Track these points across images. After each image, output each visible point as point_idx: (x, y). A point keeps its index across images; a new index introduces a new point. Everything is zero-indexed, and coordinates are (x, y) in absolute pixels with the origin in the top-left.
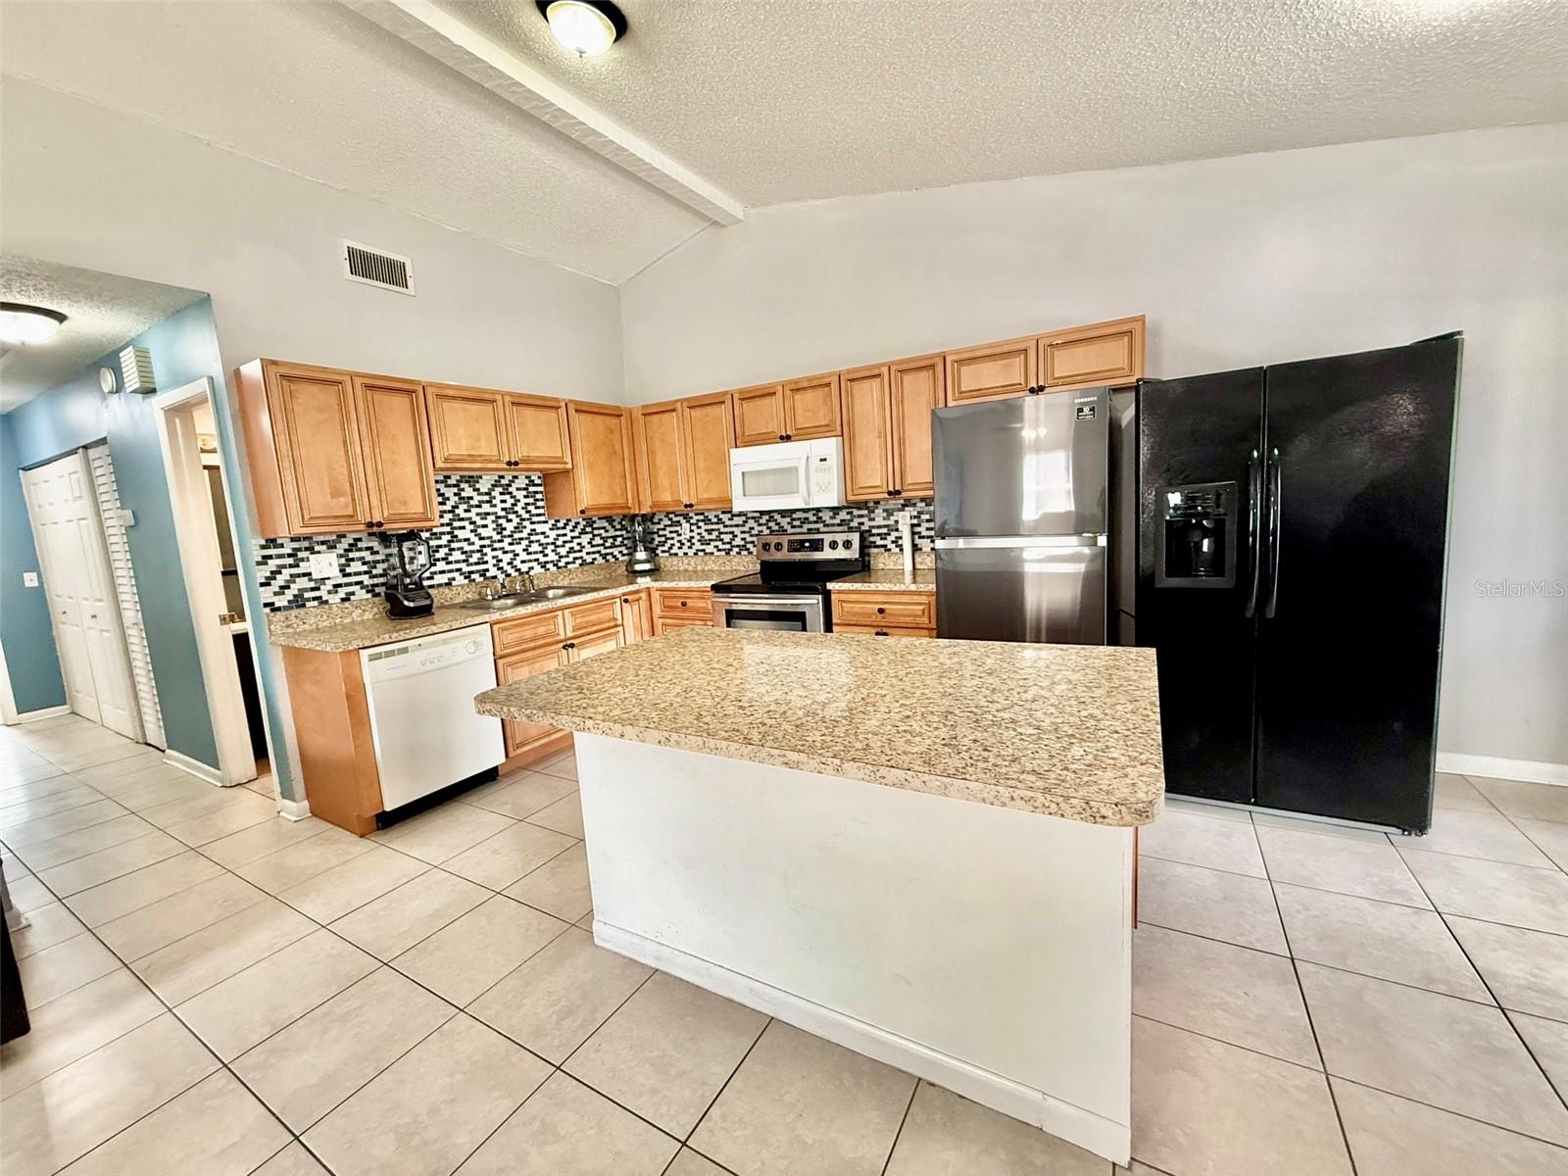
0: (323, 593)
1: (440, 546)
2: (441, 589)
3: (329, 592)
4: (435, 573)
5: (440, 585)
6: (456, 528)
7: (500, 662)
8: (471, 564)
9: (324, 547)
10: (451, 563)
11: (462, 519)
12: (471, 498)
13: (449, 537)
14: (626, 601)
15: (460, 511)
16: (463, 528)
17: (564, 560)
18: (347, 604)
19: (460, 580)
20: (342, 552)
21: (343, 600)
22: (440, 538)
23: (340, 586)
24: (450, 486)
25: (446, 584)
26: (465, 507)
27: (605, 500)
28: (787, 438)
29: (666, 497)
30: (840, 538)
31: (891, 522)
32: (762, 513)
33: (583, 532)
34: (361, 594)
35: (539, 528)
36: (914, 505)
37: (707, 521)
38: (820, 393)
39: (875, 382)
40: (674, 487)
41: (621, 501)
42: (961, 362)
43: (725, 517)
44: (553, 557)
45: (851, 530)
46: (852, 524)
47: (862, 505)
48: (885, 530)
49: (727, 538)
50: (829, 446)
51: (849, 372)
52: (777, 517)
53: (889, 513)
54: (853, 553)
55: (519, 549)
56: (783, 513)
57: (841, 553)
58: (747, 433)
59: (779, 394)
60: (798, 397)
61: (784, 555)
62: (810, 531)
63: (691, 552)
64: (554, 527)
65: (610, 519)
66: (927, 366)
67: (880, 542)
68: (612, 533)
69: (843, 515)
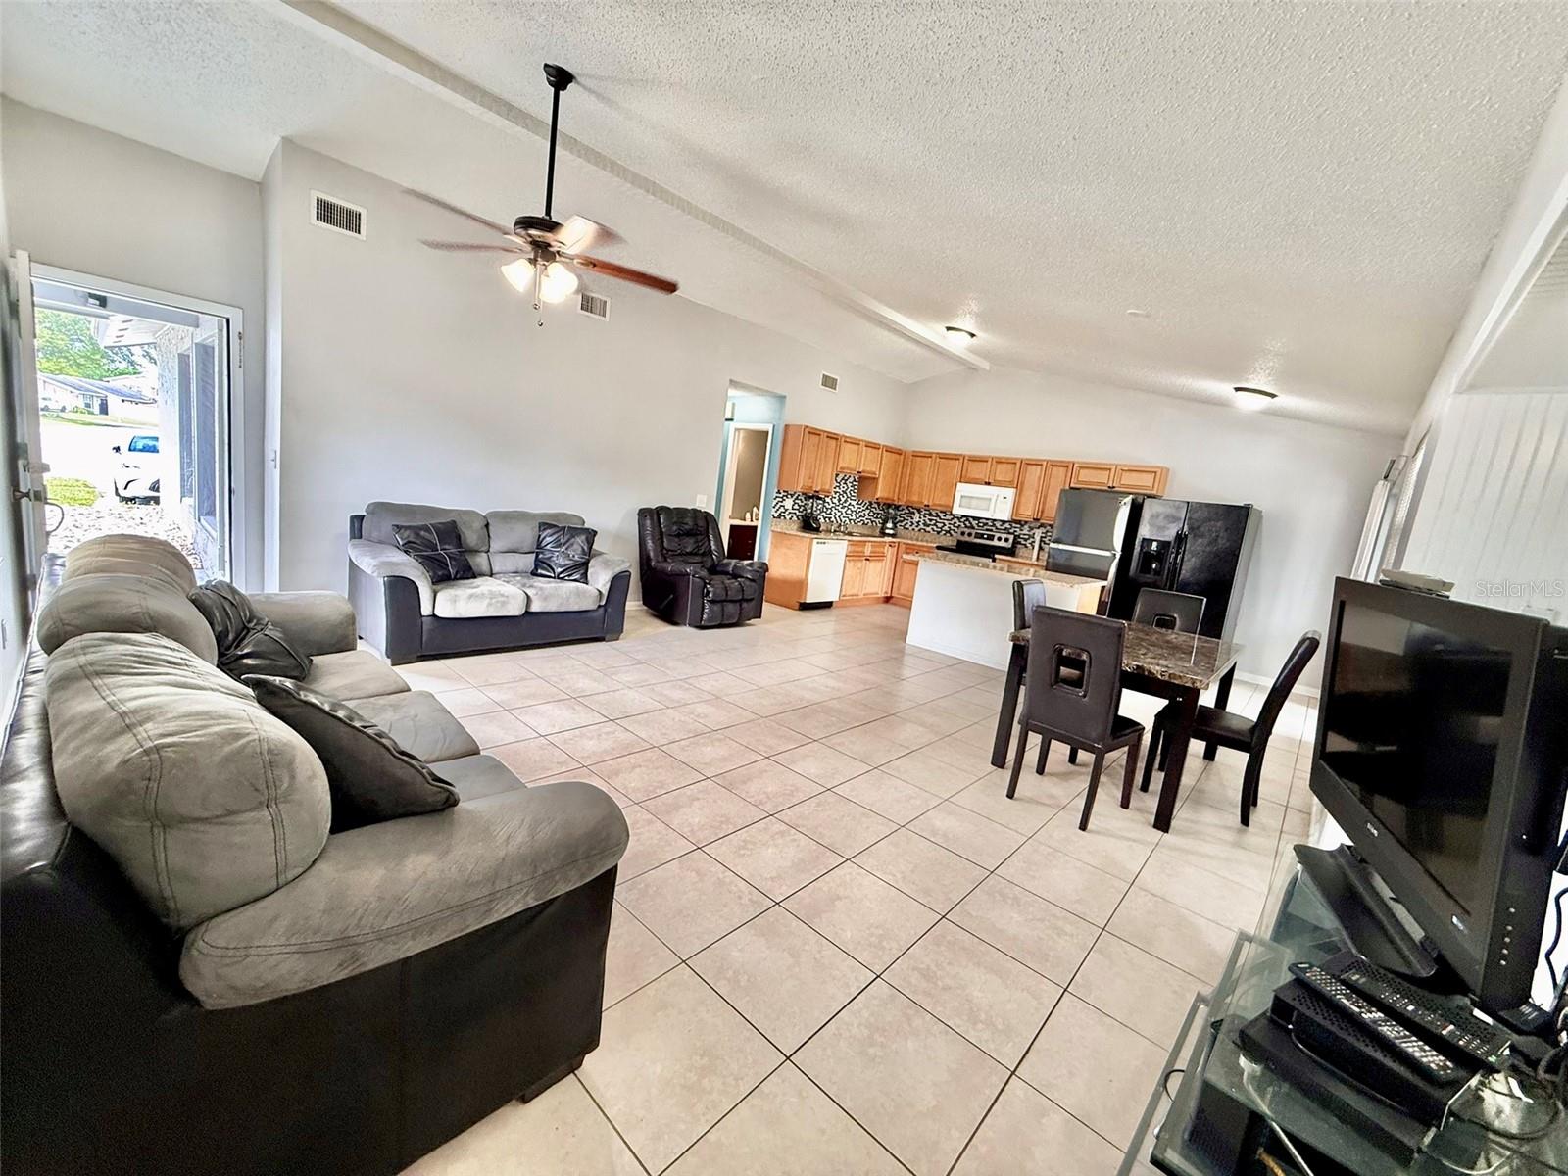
3: (788, 514)
7: (846, 558)
8: (827, 514)
9: (790, 496)
14: (890, 545)
17: (857, 521)
18: (791, 521)
20: (794, 499)
23: (791, 513)
28: (988, 484)
29: (915, 498)
30: (1004, 536)
31: (1031, 533)
32: (963, 516)
33: (867, 508)
34: (795, 518)
35: (853, 503)
36: (1045, 527)
37: (931, 515)
38: (1010, 466)
39: (1039, 467)
40: (920, 495)
41: (891, 496)
42: (1081, 468)
43: (941, 515)
44: (854, 518)
45: (1009, 533)
46: (1011, 531)
47: (1018, 522)
48: (1027, 537)
49: (940, 525)
50: (1010, 493)
52: (971, 520)
53: (1031, 529)
54: (1009, 545)
55: (843, 510)
56: (975, 518)
57: (1002, 544)
58: (968, 477)
59: (989, 463)
60: (999, 465)
61: (971, 538)
62: (987, 530)
63: (917, 529)
65: (879, 504)
66: (1065, 465)
67: (1023, 542)
68: (878, 511)
69: (1007, 526)
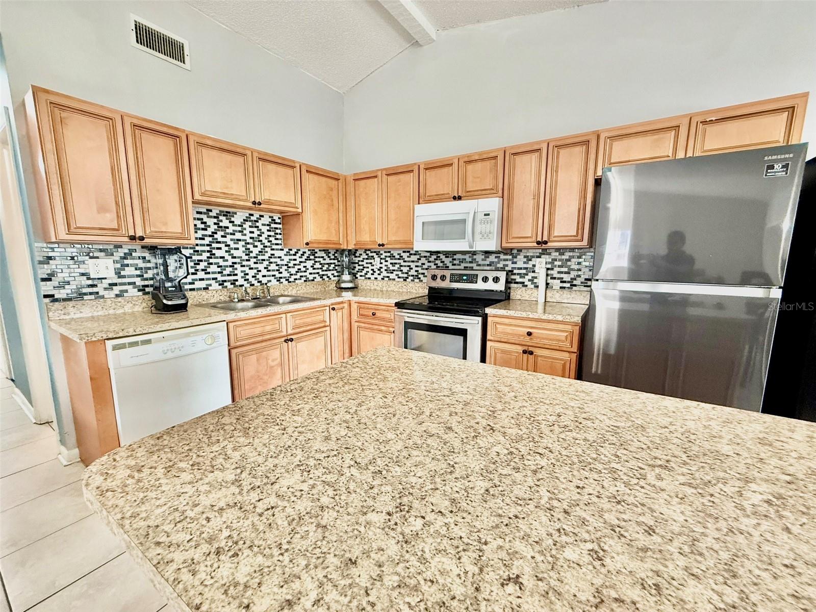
0: (100, 289)
1: (201, 261)
2: (200, 292)
3: (105, 289)
4: (196, 280)
5: (200, 289)
6: (214, 248)
7: (234, 352)
8: (225, 275)
9: (103, 254)
10: (209, 273)
11: (219, 242)
12: (228, 228)
13: (208, 255)
14: (334, 309)
15: (218, 236)
16: (220, 248)
17: (293, 277)
18: (120, 299)
19: (215, 286)
20: (118, 259)
21: (117, 296)
22: (201, 255)
23: (116, 285)
24: (211, 217)
25: (204, 289)
26: (222, 233)
27: (323, 237)
28: (460, 198)
29: (366, 238)
30: (491, 275)
31: (530, 265)
32: (432, 253)
33: (308, 259)
34: (133, 292)
35: (277, 254)
36: (549, 254)
37: (392, 257)
38: (488, 164)
39: (534, 156)
40: (372, 232)
41: (335, 239)
42: (613, 138)
43: (405, 255)
44: (285, 274)
45: (497, 270)
46: (499, 266)
47: (508, 251)
48: (524, 271)
49: (405, 269)
50: (492, 204)
51: (512, 147)
52: (442, 257)
53: (529, 259)
54: (500, 286)
55: (261, 267)
56: (447, 254)
57: (490, 286)
58: (427, 194)
59: (455, 166)
60: (470, 167)
61: (446, 284)
62: (466, 268)
63: (380, 278)
64: (288, 254)
65: (327, 251)
66: (583, 141)
67: (518, 279)
68: (328, 261)
69: (492, 258)
